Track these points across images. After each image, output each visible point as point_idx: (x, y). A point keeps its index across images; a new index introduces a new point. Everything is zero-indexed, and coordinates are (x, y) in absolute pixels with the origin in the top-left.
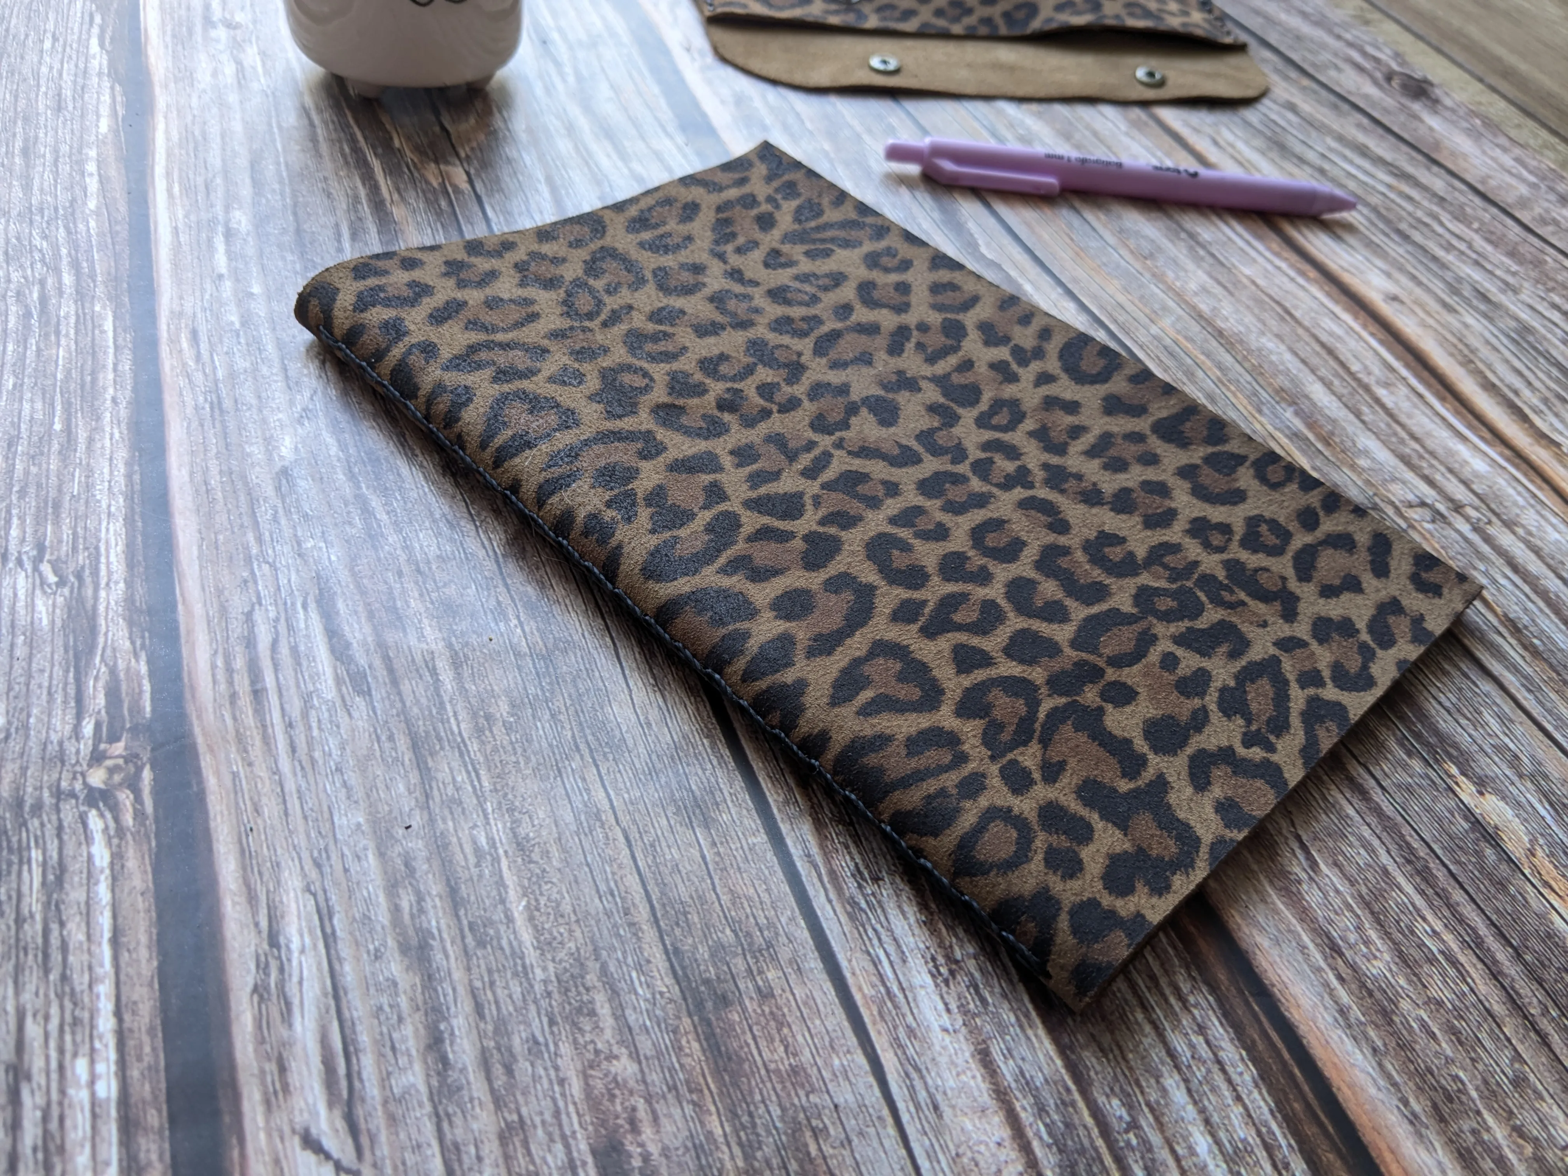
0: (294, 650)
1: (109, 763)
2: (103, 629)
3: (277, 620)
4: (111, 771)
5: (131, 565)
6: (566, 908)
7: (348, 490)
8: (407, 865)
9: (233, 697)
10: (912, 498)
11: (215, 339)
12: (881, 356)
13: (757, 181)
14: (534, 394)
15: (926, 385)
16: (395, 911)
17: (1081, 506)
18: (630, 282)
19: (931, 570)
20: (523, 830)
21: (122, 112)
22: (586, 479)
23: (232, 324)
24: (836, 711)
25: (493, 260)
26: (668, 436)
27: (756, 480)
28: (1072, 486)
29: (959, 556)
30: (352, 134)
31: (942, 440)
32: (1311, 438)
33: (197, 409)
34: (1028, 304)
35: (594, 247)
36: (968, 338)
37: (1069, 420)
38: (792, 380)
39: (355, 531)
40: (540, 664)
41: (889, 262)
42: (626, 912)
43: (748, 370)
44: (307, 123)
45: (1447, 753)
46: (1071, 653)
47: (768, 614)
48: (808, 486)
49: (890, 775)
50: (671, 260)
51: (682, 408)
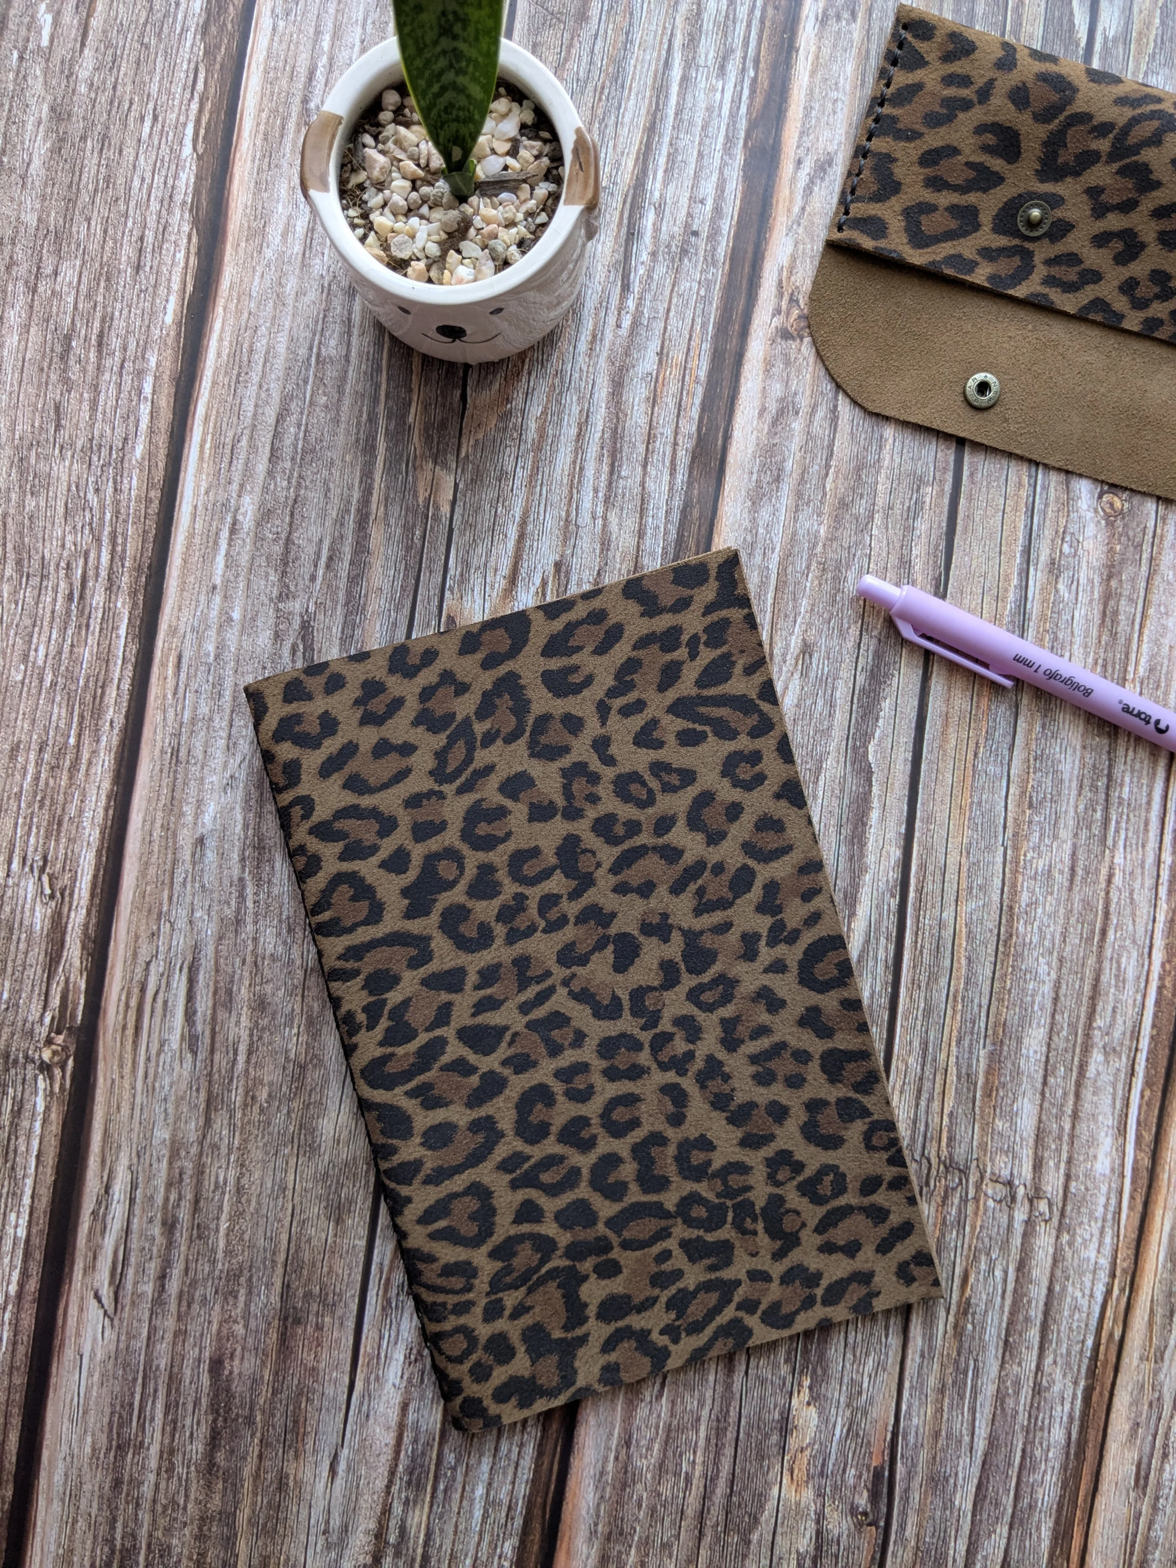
0: (165, 1003)
1: (54, 1047)
2: (67, 945)
3: (162, 975)
4: (55, 1053)
5: (92, 896)
7: (236, 872)
8: (180, 1175)
9: (124, 1027)
10: (588, 1054)
11: (192, 671)
12: (662, 890)
13: (697, 607)
14: (362, 880)
15: (676, 937)
16: (167, 1199)
17: (707, 1106)
18: (509, 730)
19: (554, 1129)
20: (244, 1181)
21: (190, 288)
22: (359, 980)
23: (208, 655)
24: (418, 1227)
25: (406, 681)
26: (441, 944)
27: (481, 1007)
28: (715, 1085)
29: (582, 1122)
30: (378, 386)
31: (649, 1001)
32: (980, 1084)
33: (163, 752)
34: (826, 878)
35: (502, 670)
36: (747, 896)
37: (765, 1018)
38: (575, 895)
39: (229, 912)
40: (297, 1071)
41: (745, 772)
42: (274, 1254)
43: (546, 874)
44: (344, 353)
45: (814, 1371)
46: (601, 1228)
47: (418, 1140)
48: (517, 1021)
49: (424, 1279)
50: (560, 706)
51: (469, 911)
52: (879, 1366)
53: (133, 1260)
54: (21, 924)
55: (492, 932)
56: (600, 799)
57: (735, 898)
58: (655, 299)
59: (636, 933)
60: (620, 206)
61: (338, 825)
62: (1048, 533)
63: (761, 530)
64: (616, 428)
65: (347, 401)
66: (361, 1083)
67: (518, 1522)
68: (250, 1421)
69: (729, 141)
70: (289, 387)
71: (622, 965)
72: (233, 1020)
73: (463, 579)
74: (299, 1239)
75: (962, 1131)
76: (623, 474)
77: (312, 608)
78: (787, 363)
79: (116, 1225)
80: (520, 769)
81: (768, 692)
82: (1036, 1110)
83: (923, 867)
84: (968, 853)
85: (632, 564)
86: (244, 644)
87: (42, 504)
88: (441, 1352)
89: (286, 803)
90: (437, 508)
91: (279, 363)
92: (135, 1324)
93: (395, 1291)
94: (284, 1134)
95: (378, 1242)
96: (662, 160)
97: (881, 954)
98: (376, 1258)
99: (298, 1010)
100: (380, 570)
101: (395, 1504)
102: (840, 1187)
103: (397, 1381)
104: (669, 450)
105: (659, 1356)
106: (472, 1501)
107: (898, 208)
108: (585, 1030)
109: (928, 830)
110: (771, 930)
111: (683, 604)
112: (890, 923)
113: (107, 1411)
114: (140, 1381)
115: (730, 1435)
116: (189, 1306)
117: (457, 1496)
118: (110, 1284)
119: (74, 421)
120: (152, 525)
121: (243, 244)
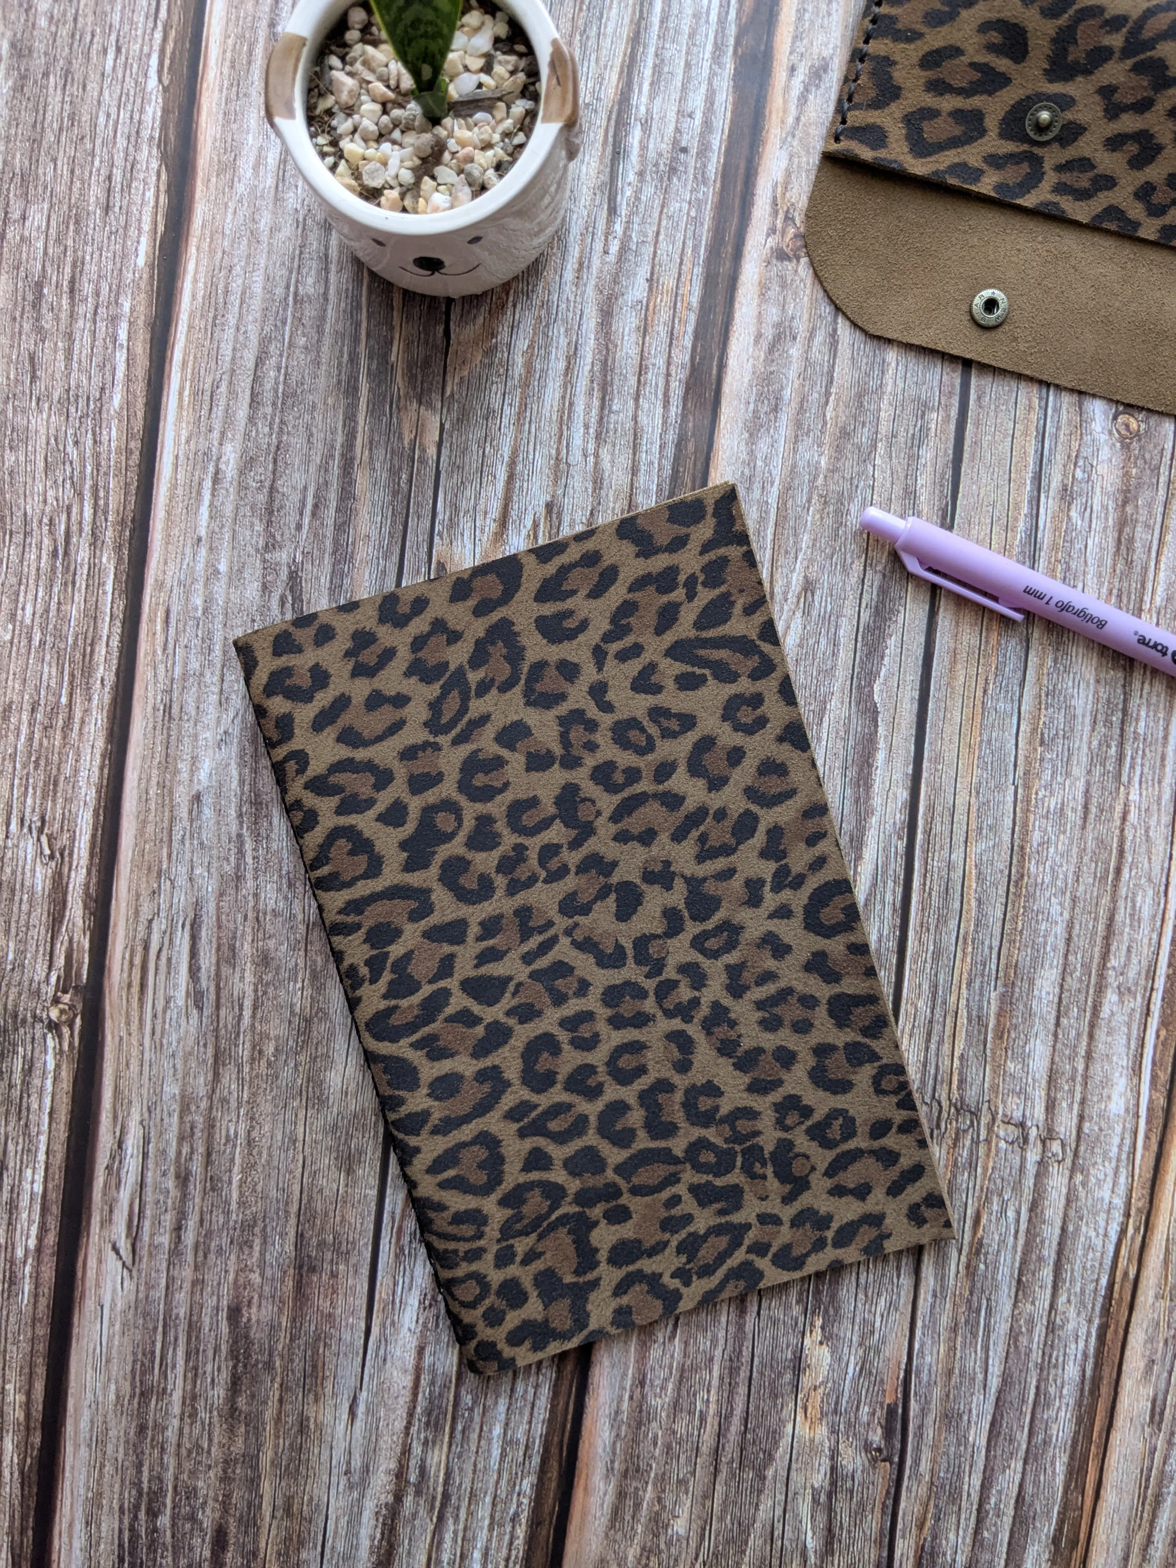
0: (169, 960)
1: (61, 1006)
2: (69, 905)
3: (165, 932)
4: (62, 1012)
5: (92, 855)
6: (259, 1188)
8: (192, 1129)
9: (130, 985)
10: (592, 1002)
11: (181, 625)
12: (664, 838)
13: (694, 545)
14: (360, 833)
15: (679, 885)
16: (179, 1153)
17: (714, 1053)
18: (503, 679)
19: (560, 1078)
20: (255, 1134)
21: (161, 228)
22: (361, 934)
23: (196, 609)
24: (427, 1177)
25: (397, 631)
26: (441, 896)
27: (483, 958)
28: (721, 1031)
29: (590, 1069)
30: (358, 325)
31: (653, 950)
32: (991, 1026)
33: (155, 709)
34: (831, 822)
35: (495, 616)
36: (750, 841)
37: (771, 964)
38: (575, 844)
39: (229, 869)
40: (302, 1025)
41: (746, 716)
42: (287, 1204)
43: (546, 824)
44: (322, 291)
45: (826, 1311)
46: (610, 1174)
47: (425, 1091)
48: (522, 973)
49: (435, 1227)
50: (555, 653)
51: (469, 863)
52: (892, 1306)
53: (148, 1213)
54: (22, 885)
55: (492, 883)
56: (598, 746)
57: (738, 844)
58: (643, 222)
59: (638, 881)
60: (604, 123)
61: (332, 779)
62: (1060, 458)
63: (759, 463)
64: (606, 360)
65: (327, 341)
66: (366, 1035)
67: (536, 1460)
68: (269, 1366)
69: (718, 48)
70: (267, 329)
71: (624, 913)
72: (237, 976)
73: (452, 524)
74: (311, 1190)
75: (973, 1073)
76: (614, 408)
77: (299, 558)
78: (784, 286)
79: (130, 1177)
80: (516, 718)
81: (769, 632)
82: (1048, 1052)
83: (931, 808)
84: (978, 793)
85: (626, 503)
86: (232, 597)
87: (22, 458)
88: (454, 1298)
89: (280, 758)
90: (423, 450)
91: (256, 304)
92: (153, 1275)
93: (407, 1239)
94: (292, 1087)
95: (389, 1191)
96: (648, 72)
97: (889, 897)
98: (388, 1207)
99: (301, 965)
100: (367, 517)
101: (415, 1444)
102: (849, 1132)
103: (413, 1327)
104: (661, 382)
105: (671, 1299)
106: (490, 1441)
107: (898, 115)
108: (588, 978)
109: (936, 770)
110: (776, 875)
111: (678, 544)
112: (897, 866)
113: (130, 1359)
114: (160, 1329)
115: (744, 1374)
116: (205, 1257)
117: (474, 1436)
118: (127, 1237)
119: (50, 371)
120: (132, 476)
121: (214, 180)
